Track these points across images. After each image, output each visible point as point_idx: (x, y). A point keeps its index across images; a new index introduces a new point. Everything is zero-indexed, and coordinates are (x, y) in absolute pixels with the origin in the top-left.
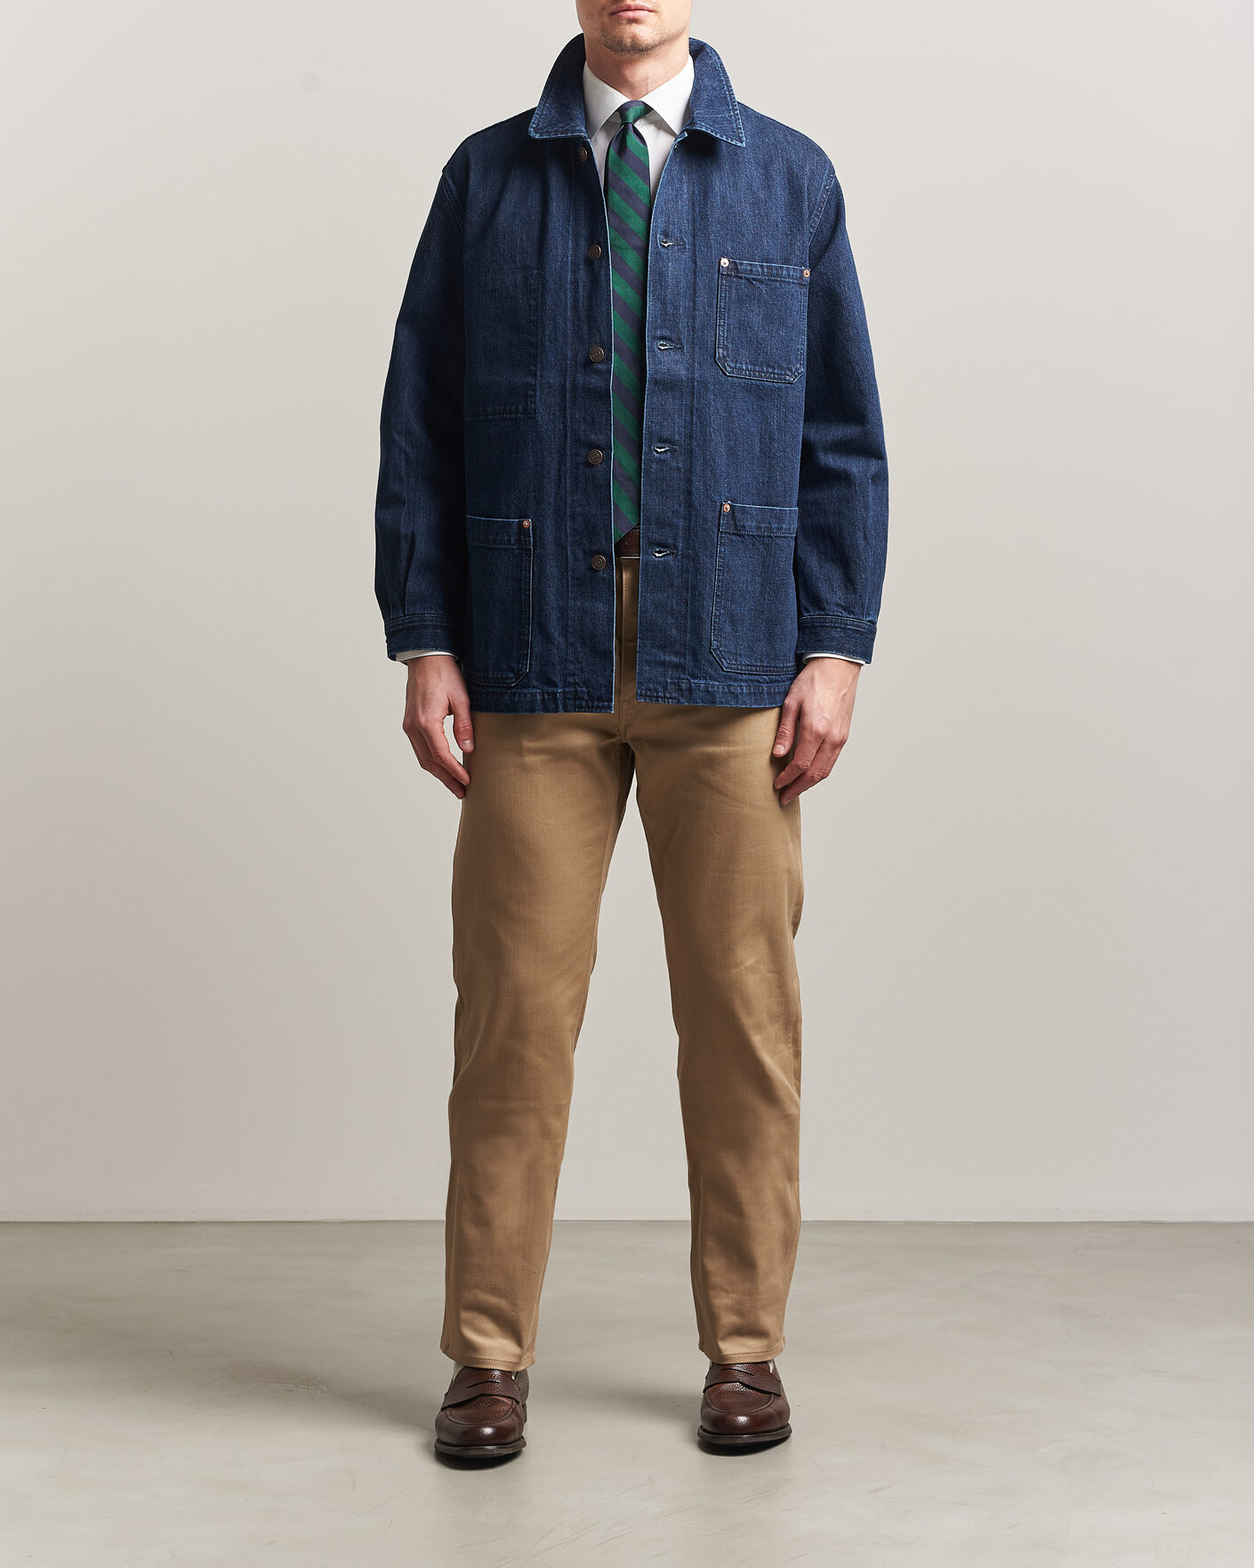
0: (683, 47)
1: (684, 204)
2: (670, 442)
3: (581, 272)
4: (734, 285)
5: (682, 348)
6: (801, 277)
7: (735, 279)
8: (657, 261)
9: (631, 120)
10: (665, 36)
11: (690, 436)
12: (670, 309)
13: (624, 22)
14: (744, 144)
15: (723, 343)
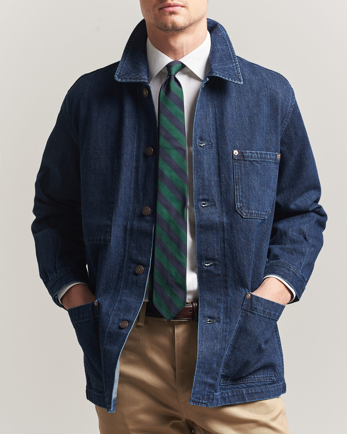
0: (204, 25)
1: (210, 120)
2: (213, 259)
3: (141, 161)
4: (242, 165)
5: (215, 205)
6: (276, 159)
7: (243, 162)
8: (197, 155)
9: (173, 73)
10: (192, 21)
11: (224, 255)
12: (207, 183)
13: (167, 14)
14: (242, 83)
15: (240, 199)
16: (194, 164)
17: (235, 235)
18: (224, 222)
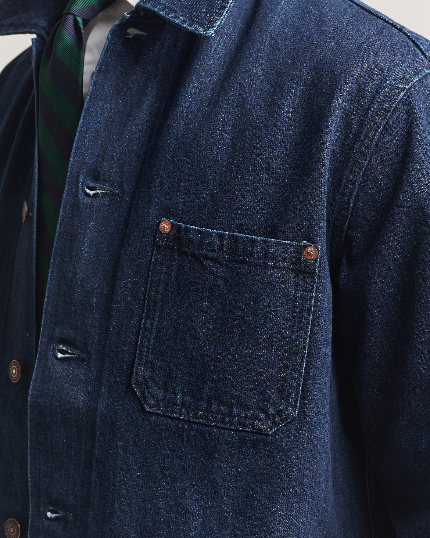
4: (174, 265)
5: (88, 360)
7: (176, 255)
8: (71, 217)
15: (147, 357)
16: (58, 239)
17: (118, 452)
18: (96, 410)
